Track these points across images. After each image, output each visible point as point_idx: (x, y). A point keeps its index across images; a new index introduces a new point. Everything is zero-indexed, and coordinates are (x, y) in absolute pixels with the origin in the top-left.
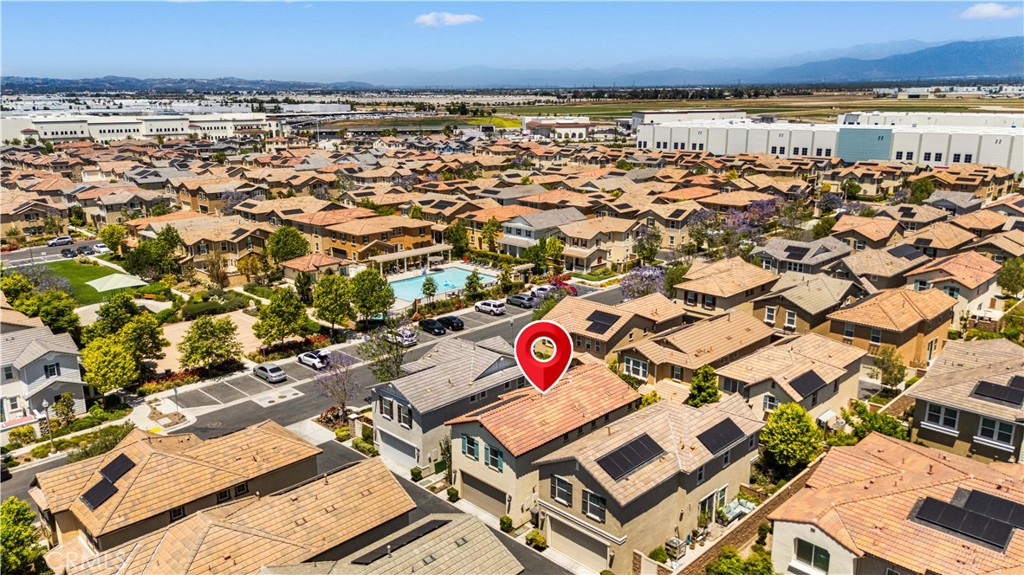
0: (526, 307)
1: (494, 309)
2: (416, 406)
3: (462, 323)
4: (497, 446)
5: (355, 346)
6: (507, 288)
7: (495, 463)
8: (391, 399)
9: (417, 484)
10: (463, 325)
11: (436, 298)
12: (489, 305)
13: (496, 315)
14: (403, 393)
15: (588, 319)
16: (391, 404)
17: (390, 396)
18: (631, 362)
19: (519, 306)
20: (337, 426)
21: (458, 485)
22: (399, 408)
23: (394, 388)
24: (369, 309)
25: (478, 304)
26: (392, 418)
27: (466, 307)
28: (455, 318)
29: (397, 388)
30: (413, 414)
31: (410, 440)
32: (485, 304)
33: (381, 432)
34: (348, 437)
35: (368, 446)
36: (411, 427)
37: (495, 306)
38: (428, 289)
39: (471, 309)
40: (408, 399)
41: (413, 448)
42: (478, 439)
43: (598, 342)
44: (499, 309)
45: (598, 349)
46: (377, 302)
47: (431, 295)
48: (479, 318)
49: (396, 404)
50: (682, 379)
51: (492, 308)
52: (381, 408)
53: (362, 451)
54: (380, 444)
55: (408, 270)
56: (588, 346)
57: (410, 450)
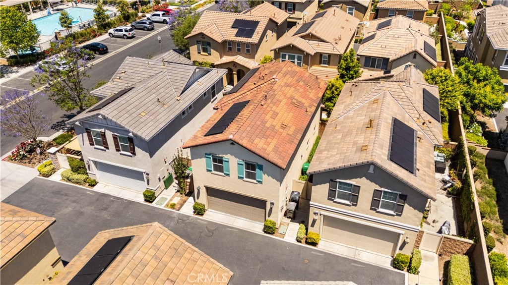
0: (149, 30)
1: (127, 34)
2: (139, 134)
3: (106, 47)
4: (253, 160)
5: (15, 80)
6: (126, 18)
7: (251, 176)
8: (103, 130)
9: (154, 204)
10: (107, 49)
11: (75, 29)
12: (121, 30)
13: (128, 38)
14: (118, 122)
15: (233, 27)
16: (103, 135)
17: (100, 127)
18: (287, 57)
19: (143, 29)
20: (34, 161)
21: (203, 199)
22: (115, 138)
23: (105, 118)
24: (17, 44)
25: (111, 31)
26: (107, 148)
27: (101, 35)
28: (98, 44)
29: (110, 117)
30: (135, 141)
31: (134, 166)
32: (117, 30)
33: (95, 163)
34: (54, 171)
35: (82, 177)
36: (134, 154)
37: (126, 31)
38: (65, 22)
39: (106, 36)
40: (127, 127)
41: (141, 173)
42: (226, 157)
43: (248, 45)
44: (131, 33)
45: (248, 51)
46: (24, 37)
47: (69, 27)
48: (115, 42)
49: (109, 135)
50: (329, 64)
51: (124, 33)
52: (91, 140)
53: (77, 183)
54: (95, 173)
55: (34, 12)
56: (239, 50)
57: (137, 175)
